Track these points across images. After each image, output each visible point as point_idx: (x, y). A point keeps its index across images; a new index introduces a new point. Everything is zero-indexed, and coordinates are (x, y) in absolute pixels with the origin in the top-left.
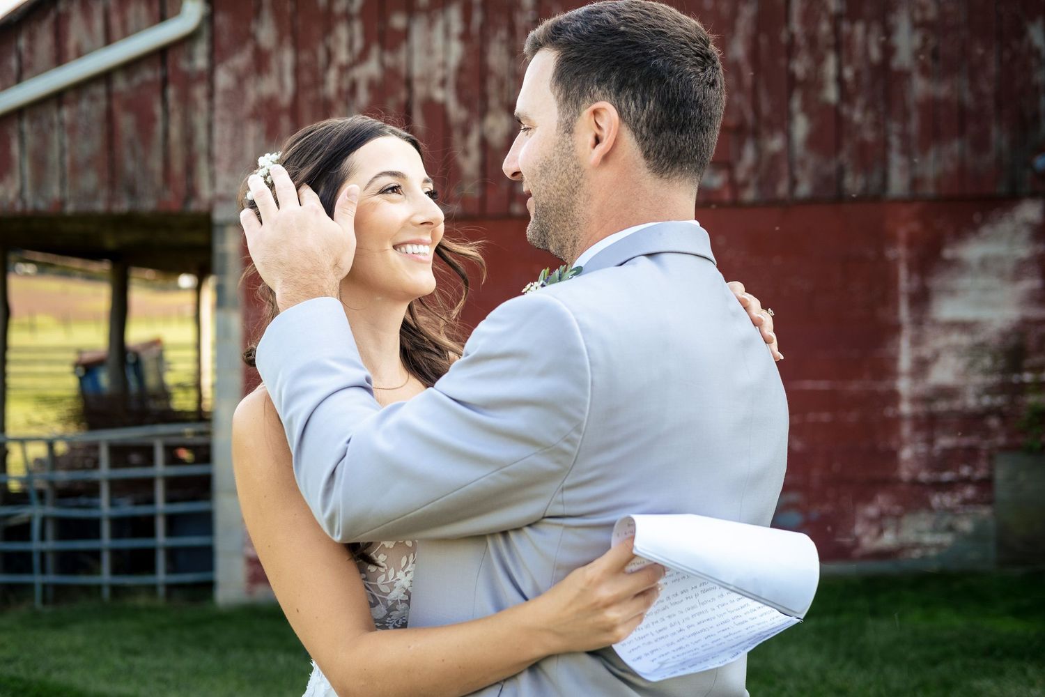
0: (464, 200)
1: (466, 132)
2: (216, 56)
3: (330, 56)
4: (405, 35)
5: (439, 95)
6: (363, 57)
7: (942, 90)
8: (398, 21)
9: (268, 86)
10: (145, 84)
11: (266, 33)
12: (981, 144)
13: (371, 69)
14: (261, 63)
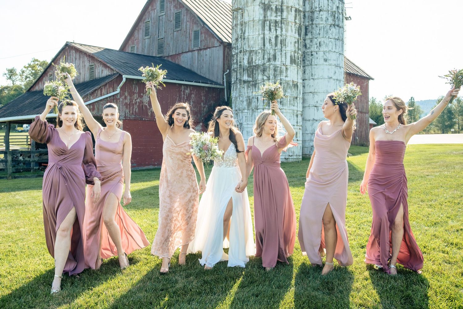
0: (149, 118)
1: (149, 110)
2: (121, 96)
3: (134, 98)
4: (143, 96)
5: (146, 104)
6: (138, 98)
7: (194, 110)
8: (142, 94)
9: (126, 101)
10: (112, 99)
11: (126, 94)
12: (197, 116)
13: (138, 100)
14: (126, 98)
